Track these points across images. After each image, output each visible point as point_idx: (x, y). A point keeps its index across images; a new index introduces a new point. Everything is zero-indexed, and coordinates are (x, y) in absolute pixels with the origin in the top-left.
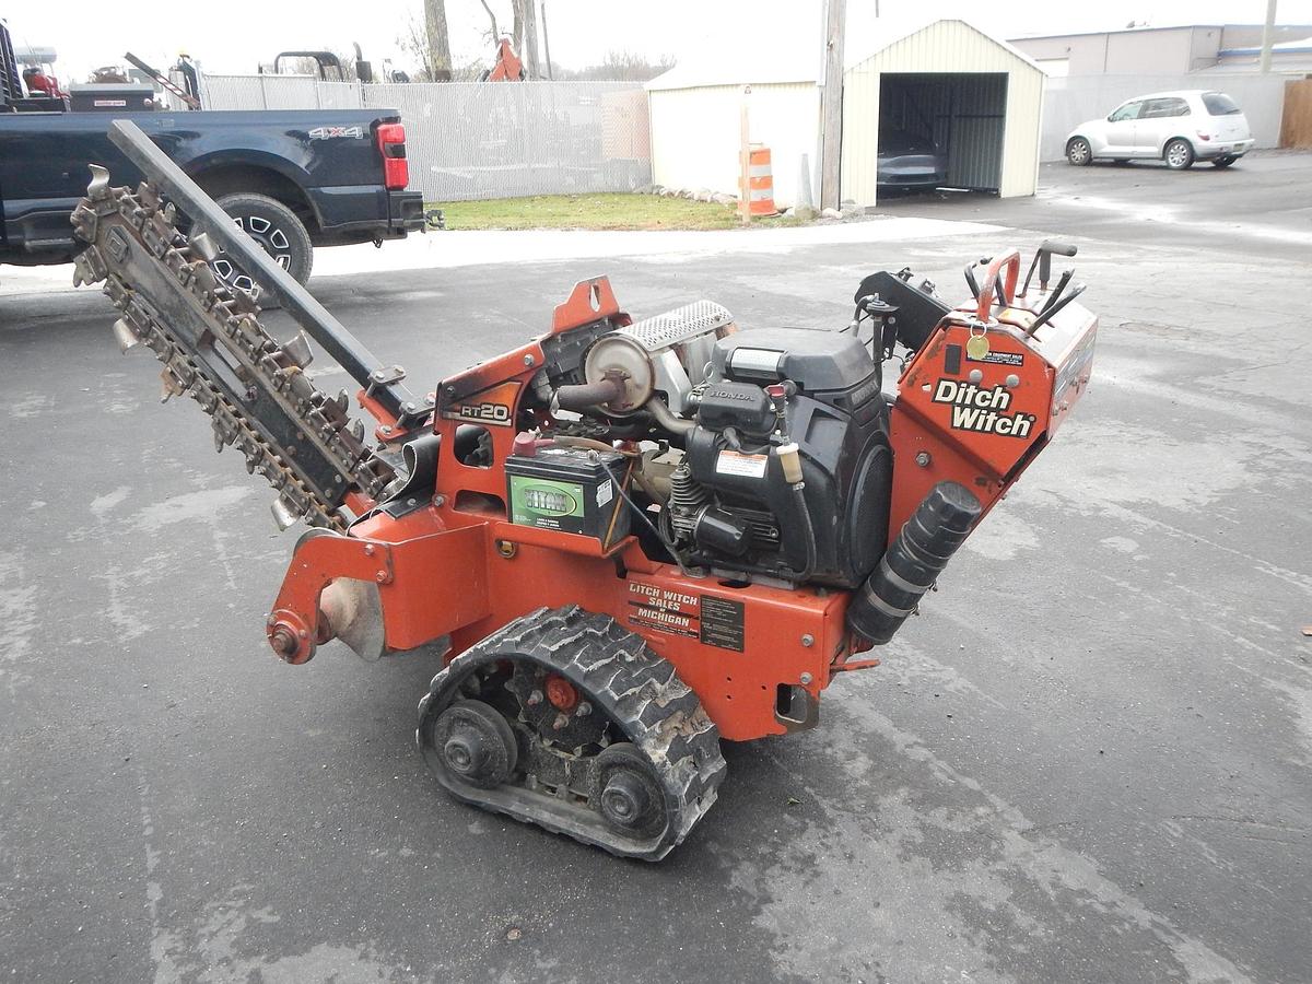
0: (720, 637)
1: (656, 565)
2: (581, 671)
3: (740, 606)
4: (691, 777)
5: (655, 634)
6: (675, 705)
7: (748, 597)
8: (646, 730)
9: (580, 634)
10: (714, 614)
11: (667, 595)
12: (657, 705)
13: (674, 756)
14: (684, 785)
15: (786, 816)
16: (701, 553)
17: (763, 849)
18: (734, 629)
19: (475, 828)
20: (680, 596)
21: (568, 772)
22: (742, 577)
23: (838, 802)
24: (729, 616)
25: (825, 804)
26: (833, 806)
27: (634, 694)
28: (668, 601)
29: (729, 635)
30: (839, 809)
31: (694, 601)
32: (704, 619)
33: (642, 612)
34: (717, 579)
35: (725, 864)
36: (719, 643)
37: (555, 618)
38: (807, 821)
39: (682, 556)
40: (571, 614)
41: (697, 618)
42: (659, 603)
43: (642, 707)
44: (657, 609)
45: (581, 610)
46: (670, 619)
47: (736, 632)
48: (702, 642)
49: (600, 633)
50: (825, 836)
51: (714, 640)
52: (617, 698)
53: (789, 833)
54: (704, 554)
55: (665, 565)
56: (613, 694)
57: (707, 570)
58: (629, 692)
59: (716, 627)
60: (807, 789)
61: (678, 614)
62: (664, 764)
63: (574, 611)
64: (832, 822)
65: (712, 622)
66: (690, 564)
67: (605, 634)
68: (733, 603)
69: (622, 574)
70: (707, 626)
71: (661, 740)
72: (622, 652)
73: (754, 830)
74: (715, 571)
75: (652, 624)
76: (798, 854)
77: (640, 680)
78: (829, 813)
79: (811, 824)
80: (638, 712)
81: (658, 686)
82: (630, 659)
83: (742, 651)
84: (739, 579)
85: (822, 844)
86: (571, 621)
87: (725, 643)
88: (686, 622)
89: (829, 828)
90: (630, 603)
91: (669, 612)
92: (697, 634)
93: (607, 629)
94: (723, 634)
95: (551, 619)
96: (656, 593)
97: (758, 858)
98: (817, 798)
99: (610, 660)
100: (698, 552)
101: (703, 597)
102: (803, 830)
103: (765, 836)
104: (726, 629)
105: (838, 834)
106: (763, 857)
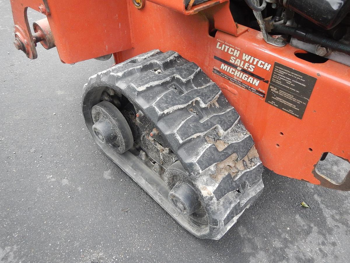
0: (284, 102)
1: (242, 28)
2: (156, 113)
3: (311, 81)
4: (233, 205)
5: (230, 85)
6: (232, 148)
7: (321, 73)
8: (201, 171)
9: (168, 79)
10: (284, 82)
11: (245, 57)
12: (216, 149)
13: (220, 193)
14: (225, 211)
15: (297, 217)
16: (285, 23)
17: (277, 244)
18: (298, 98)
19: (107, 175)
20: (256, 60)
21: (161, 158)
22: (321, 52)
23: (336, 213)
24: (297, 87)
25: (327, 213)
26: (333, 217)
27: (198, 137)
28: (245, 62)
29: (292, 102)
30: (336, 220)
31: (268, 67)
32: (273, 84)
33: (224, 67)
34: (295, 50)
35: (247, 249)
36: (281, 106)
37: (156, 61)
38: (312, 225)
39: (266, 24)
40: (168, 59)
41: (267, 82)
42: (238, 62)
43: (203, 150)
44: (235, 66)
45: (179, 57)
46: (244, 77)
47: (299, 102)
48: (266, 101)
49: (184, 80)
50: (323, 244)
51: (277, 102)
52: (181, 142)
53: (298, 233)
54: (288, 23)
55: (251, 30)
56: (178, 137)
57: (287, 40)
58: (195, 136)
59: (281, 93)
60: (316, 197)
61: (252, 74)
62: (211, 198)
63: (172, 58)
64: (330, 231)
65: (279, 88)
66: (272, 32)
67: (189, 82)
68: (305, 76)
69: (213, 32)
70: (274, 90)
71: (213, 177)
72: (198, 99)
73: (273, 224)
74: (295, 42)
75: (229, 78)
76: (301, 255)
77: (206, 126)
78: (330, 222)
79: (315, 229)
80: (197, 155)
81: (221, 131)
82: (203, 105)
83: (300, 117)
84: (317, 53)
85: (320, 250)
86: (167, 65)
87: (287, 107)
88: (256, 82)
89: (327, 235)
90: (216, 57)
91: (244, 71)
92: (265, 95)
93: (192, 77)
94: (288, 100)
95: (152, 61)
96: (237, 53)
97: (271, 251)
98: (322, 206)
99: (185, 105)
100: (282, 21)
101: (277, 65)
102: (308, 232)
103: (280, 230)
104: (290, 97)
105: (334, 244)
106: (275, 250)
